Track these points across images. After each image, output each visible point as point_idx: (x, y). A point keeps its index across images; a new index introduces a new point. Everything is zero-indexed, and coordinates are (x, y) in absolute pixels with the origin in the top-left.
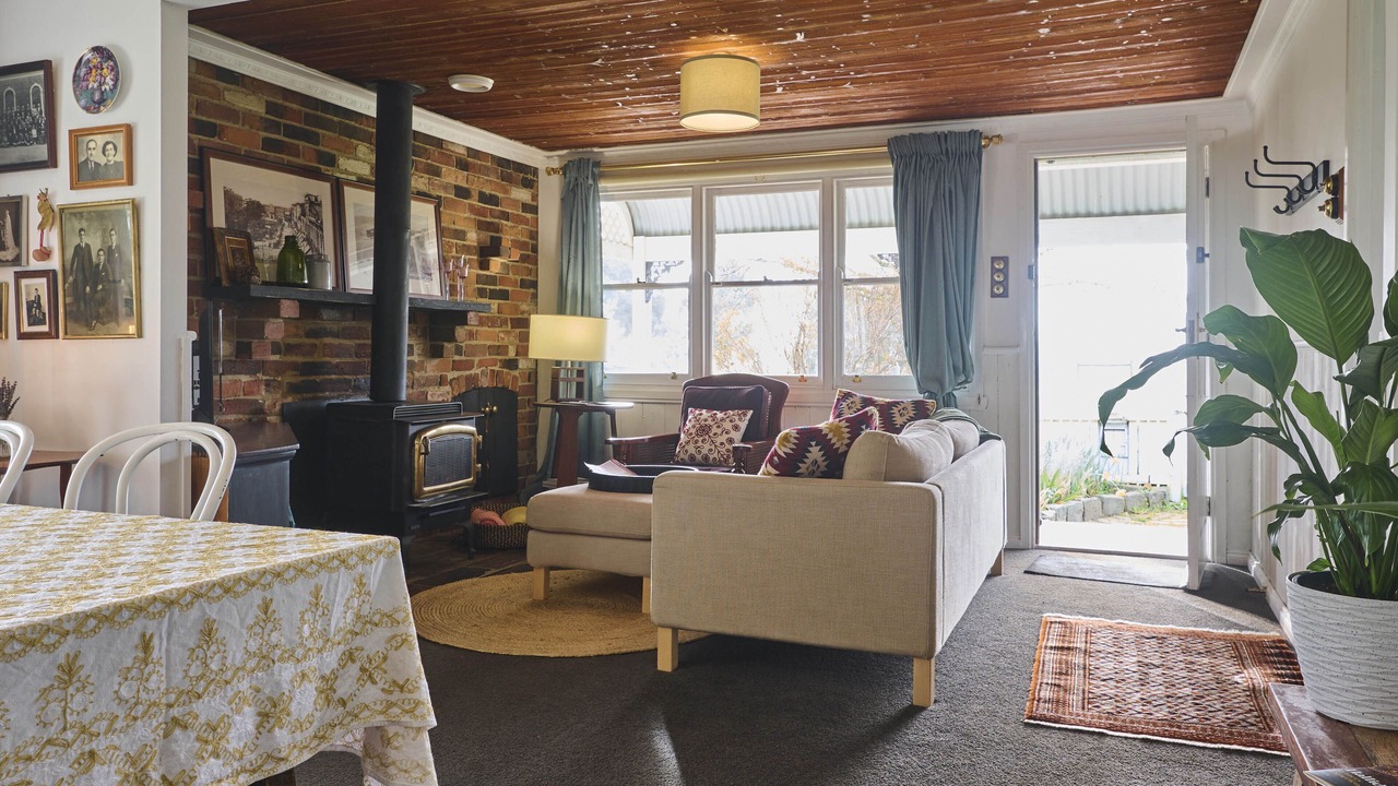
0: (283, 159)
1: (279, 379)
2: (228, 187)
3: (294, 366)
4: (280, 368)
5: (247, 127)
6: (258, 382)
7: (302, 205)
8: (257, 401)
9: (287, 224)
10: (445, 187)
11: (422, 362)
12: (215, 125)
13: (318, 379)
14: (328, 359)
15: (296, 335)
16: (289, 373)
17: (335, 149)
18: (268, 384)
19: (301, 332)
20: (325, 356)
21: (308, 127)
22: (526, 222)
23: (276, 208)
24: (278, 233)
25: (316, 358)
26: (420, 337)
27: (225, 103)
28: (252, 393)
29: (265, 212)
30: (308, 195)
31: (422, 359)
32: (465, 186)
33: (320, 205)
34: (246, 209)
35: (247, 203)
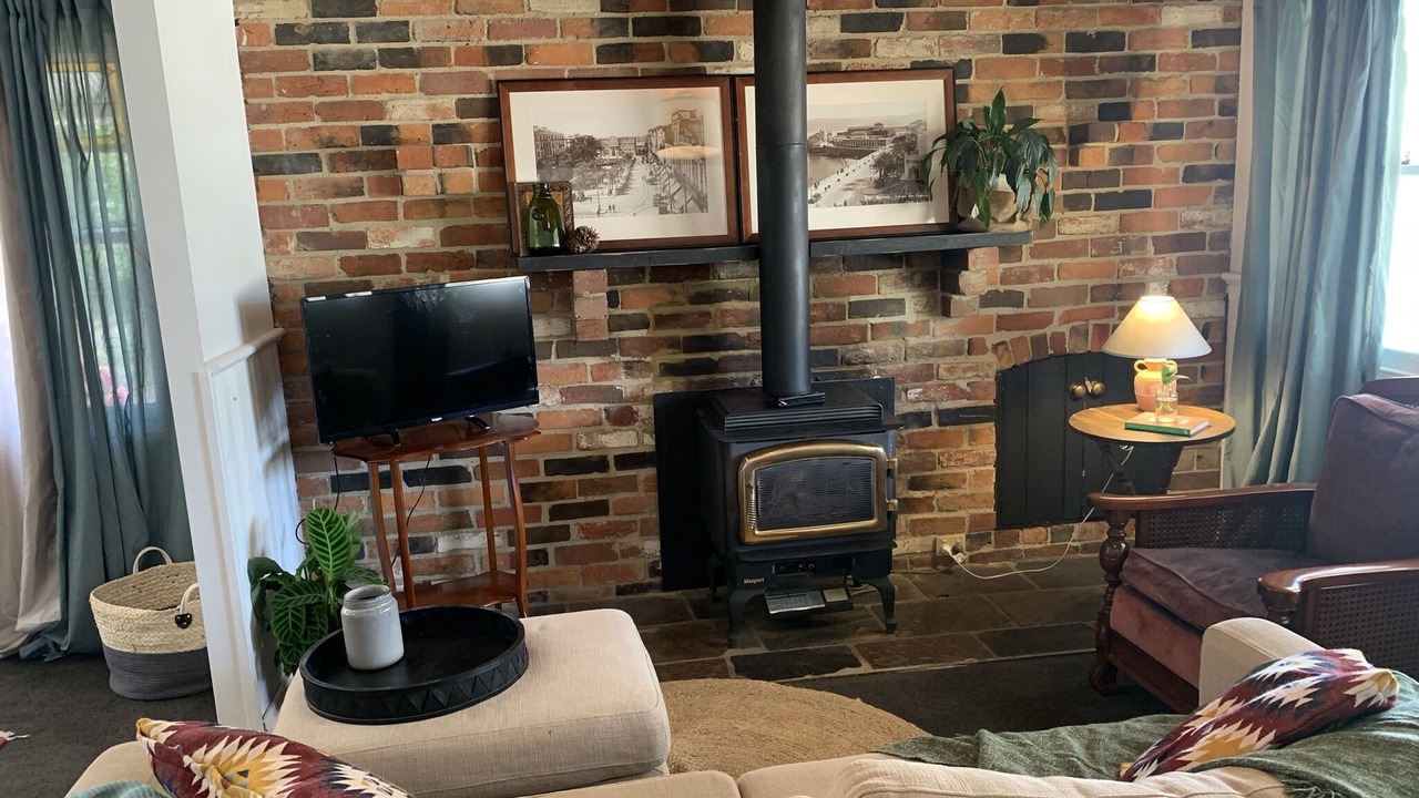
0: (635, 69)
1: (648, 359)
2: (540, 127)
3: (673, 344)
4: (649, 346)
5: (570, 39)
6: (613, 365)
7: (666, 129)
8: (613, 387)
9: (639, 158)
10: (979, 44)
11: (926, 322)
12: (520, 47)
13: (715, 356)
14: (731, 330)
15: (672, 303)
16: (662, 351)
17: (732, 33)
18: (629, 367)
19: (682, 298)
20: (725, 326)
21: (680, 13)
22: (1210, 62)
23: (619, 139)
24: (625, 174)
25: (710, 330)
26: (919, 286)
27: (533, 15)
28: (605, 378)
29: (601, 149)
30: (677, 112)
31: (922, 317)
32: (1035, 30)
33: (700, 122)
34: (570, 150)
35: (572, 141)
